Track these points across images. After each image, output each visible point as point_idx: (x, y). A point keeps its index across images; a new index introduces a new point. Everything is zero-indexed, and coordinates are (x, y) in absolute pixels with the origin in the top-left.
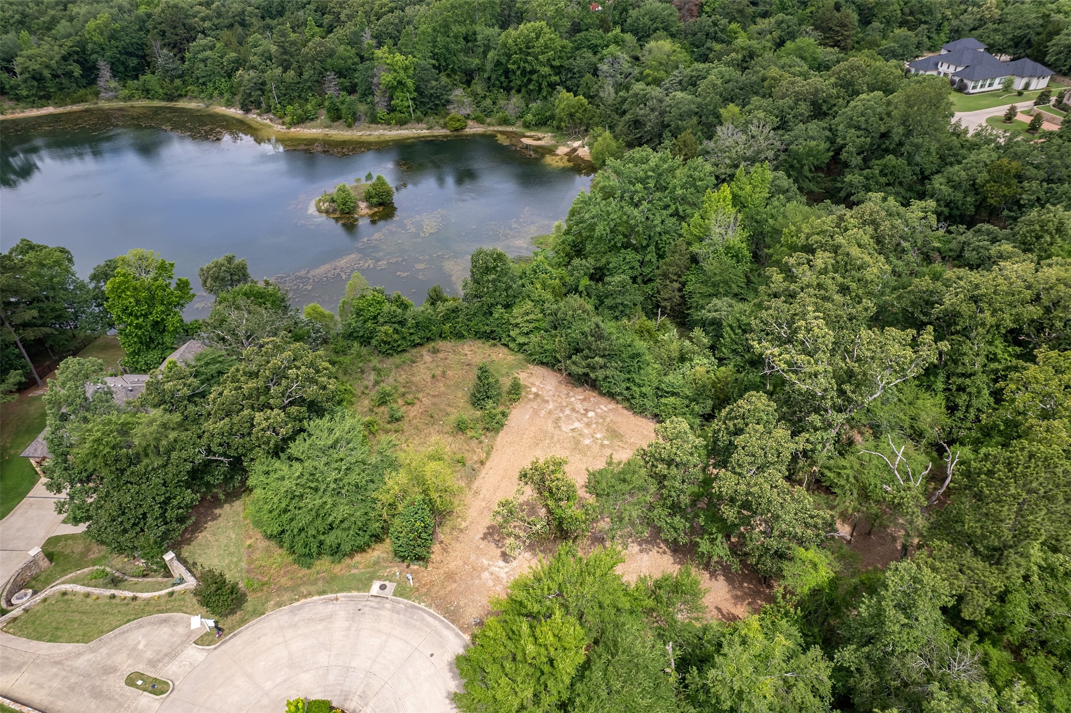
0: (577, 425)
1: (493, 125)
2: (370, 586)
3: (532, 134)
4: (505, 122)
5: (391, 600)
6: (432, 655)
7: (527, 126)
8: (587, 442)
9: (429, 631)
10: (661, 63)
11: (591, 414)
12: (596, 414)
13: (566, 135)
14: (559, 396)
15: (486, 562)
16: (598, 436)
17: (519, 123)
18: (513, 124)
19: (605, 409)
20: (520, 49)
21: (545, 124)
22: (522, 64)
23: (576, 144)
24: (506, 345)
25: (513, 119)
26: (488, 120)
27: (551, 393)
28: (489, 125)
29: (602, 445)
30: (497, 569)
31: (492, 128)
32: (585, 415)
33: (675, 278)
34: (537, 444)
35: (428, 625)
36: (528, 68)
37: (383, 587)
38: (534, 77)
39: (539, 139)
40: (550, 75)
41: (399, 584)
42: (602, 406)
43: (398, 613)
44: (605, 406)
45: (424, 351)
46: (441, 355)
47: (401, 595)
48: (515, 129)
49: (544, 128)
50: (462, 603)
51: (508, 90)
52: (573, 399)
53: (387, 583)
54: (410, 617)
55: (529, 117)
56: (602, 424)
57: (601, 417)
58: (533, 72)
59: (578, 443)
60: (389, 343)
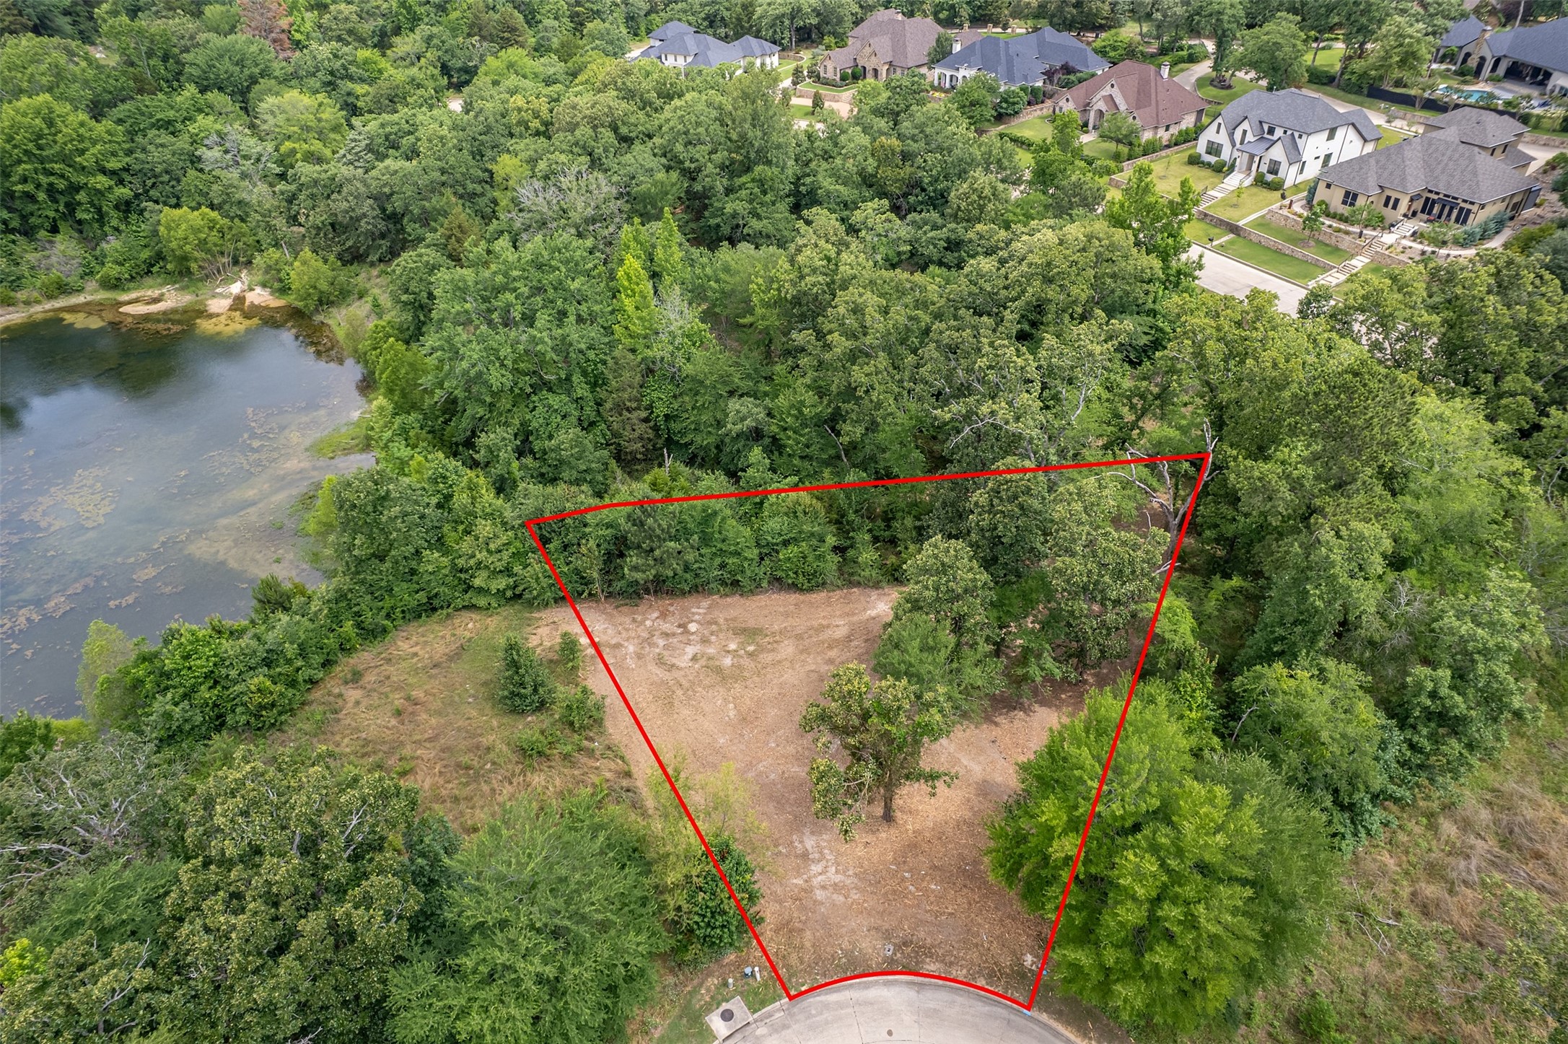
0: (690, 650)
1: (38, 302)
2: (709, 1029)
3: (133, 295)
4: (62, 288)
5: (756, 1021)
6: (890, 1033)
7: (114, 284)
8: (728, 661)
9: (850, 1010)
10: (308, 129)
11: (693, 627)
12: (698, 622)
13: (201, 280)
14: (627, 630)
15: (799, 881)
16: (733, 646)
17: (92, 285)
18: (80, 290)
19: (701, 611)
20: (26, 152)
21: (149, 272)
22: (44, 180)
23: (236, 288)
24: (472, 607)
25: (73, 280)
26: (21, 295)
27: (610, 631)
28: (27, 303)
29: (750, 655)
30: (820, 878)
31: (38, 308)
32: (686, 632)
33: (634, 405)
34: (671, 704)
35: (841, 1005)
36: (61, 184)
37: (727, 1016)
38: (81, 196)
39: (156, 300)
40: (110, 187)
41: (741, 994)
42: (694, 610)
43: (785, 1027)
44: (699, 608)
45: (333, 685)
46: (370, 678)
47: (763, 1004)
48: (89, 298)
49: (148, 281)
50: (845, 945)
51: (29, 232)
52: (648, 623)
53: (725, 1006)
54: (808, 1018)
55: (111, 270)
56: (721, 630)
57: (710, 623)
58: (76, 188)
59: (719, 670)
60: (273, 705)
